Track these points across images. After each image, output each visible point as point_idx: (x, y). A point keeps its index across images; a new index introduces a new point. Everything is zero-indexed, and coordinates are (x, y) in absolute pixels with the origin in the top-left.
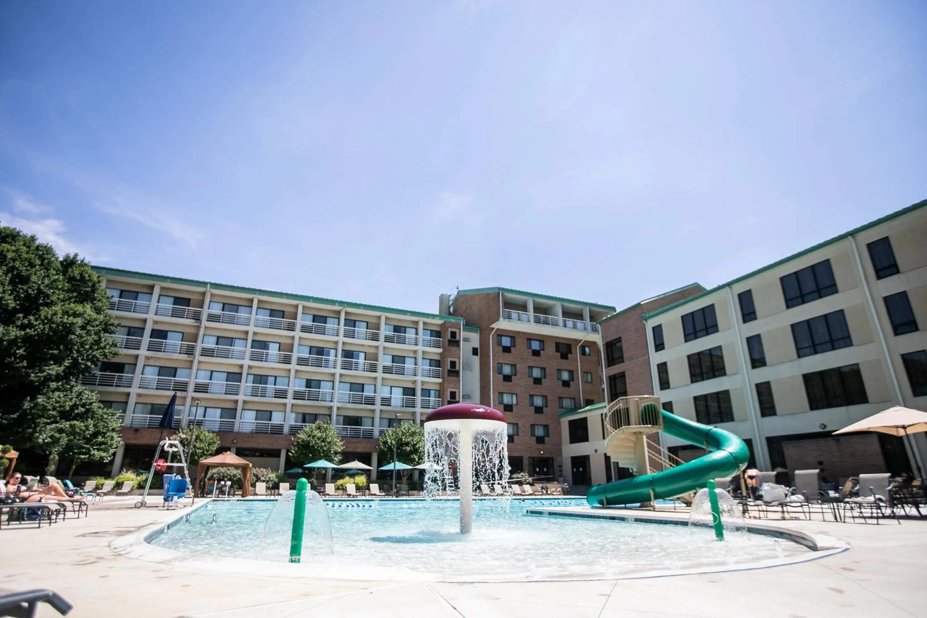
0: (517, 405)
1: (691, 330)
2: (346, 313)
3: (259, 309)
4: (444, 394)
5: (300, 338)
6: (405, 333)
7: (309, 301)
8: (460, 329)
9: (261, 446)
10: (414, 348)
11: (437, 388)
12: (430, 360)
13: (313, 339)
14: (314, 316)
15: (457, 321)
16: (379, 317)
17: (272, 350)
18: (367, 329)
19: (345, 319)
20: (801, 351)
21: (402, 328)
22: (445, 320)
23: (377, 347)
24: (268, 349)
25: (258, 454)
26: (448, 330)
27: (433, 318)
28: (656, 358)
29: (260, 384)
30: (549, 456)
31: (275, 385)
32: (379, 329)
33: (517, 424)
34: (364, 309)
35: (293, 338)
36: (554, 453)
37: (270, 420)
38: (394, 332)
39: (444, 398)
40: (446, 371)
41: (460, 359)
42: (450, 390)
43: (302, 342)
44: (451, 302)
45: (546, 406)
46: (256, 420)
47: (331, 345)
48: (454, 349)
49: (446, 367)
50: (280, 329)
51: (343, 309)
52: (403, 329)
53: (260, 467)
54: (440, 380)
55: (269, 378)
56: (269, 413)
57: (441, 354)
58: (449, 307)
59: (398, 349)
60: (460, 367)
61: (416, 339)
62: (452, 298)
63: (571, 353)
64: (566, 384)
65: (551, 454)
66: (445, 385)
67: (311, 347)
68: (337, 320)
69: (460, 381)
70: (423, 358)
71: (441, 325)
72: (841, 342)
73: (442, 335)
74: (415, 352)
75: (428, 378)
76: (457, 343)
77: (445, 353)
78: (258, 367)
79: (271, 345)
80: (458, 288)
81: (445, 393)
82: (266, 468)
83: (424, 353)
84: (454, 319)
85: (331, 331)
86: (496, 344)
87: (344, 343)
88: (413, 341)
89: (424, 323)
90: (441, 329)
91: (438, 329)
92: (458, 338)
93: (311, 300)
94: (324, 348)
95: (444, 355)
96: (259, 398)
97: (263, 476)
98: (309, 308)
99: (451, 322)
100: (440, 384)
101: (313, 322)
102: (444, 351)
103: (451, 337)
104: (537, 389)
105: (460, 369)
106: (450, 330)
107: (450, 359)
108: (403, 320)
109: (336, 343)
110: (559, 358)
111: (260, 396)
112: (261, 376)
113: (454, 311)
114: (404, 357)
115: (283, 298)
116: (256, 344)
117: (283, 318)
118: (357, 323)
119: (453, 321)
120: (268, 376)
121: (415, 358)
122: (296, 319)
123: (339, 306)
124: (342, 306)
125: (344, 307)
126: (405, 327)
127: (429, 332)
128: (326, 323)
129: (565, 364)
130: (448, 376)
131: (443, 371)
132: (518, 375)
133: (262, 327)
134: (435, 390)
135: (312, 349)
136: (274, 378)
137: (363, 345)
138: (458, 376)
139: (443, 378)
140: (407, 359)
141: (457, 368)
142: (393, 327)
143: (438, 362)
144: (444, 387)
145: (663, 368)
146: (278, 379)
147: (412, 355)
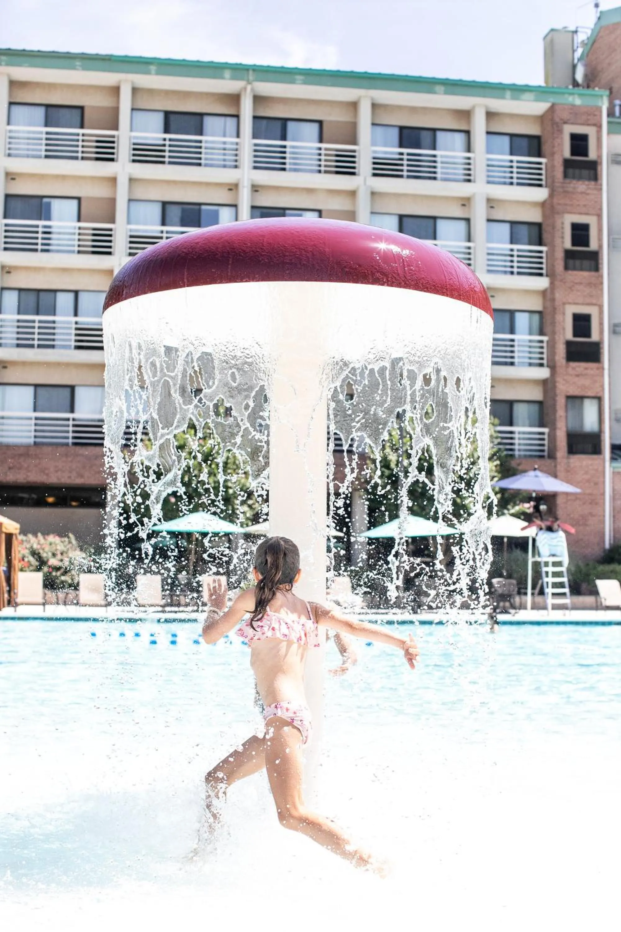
2: (258, 99)
3: (14, 108)
4: (553, 323)
5: (131, 180)
6: (434, 148)
7: (148, 73)
8: (599, 126)
9: (53, 479)
10: (464, 189)
11: (536, 304)
12: (513, 224)
13: (168, 182)
14: (168, 115)
15: (590, 102)
16: (354, 106)
17: (60, 220)
18: (321, 140)
19: (255, 118)
21: (424, 134)
22: (553, 99)
23: (353, 194)
24: (48, 218)
25: (51, 500)
26: (561, 131)
27: (514, 98)
29: (37, 313)
31: (76, 314)
32: (354, 141)
34: (305, 83)
35: (113, 180)
37: (72, 411)
38: (401, 145)
39: (554, 333)
40: (560, 255)
41: (600, 215)
42: (571, 310)
43: (140, 193)
44: (579, 52)
46: (35, 410)
47: (222, 197)
48: (581, 186)
49: (558, 241)
50: (76, 158)
51: (245, 89)
52: (426, 137)
53: (45, 534)
54: (543, 283)
55: (60, 296)
56: (67, 391)
57: (543, 204)
58: (574, 67)
59: (415, 197)
60: (602, 240)
61: (468, 164)
62: (582, 37)
66: (558, 295)
67: (165, 204)
68: (231, 122)
69: (602, 283)
70: (489, 220)
71: (542, 119)
73: (546, 148)
74: (466, 202)
75: (509, 277)
76: (592, 170)
77: (555, 201)
78: (27, 269)
79: (56, 206)
80: (597, 6)
81: (559, 317)
82: (62, 534)
83: (491, 203)
84: (580, 95)
85: (218, 157)
87: (255, 189)
88: (460, 172)
89: (490, 115)
90: (543, 129)
91: (533, 130)
92: (592, 155)
93: (153, 68)
94: (200, 204)
95: (552, 207)
96: (36, 350)
97: (54, 555)
98: (151, 92)
99: (574, 106)
100: (544, 293)
101: (167, 130)
102: (551, 195)
103: (573, 153)
105: (601, 246)
106: (569, 129)
107: (569, 219)
108: (425, 110)
109: (234, 188)
111: (39, 346)
112: (39, 291)
113: (586, 76)
114: (435, 218)
115: (74, 68)
116: (17, 205)
117: (82, 126)
118: (291, 126)
119: (578, 102)
120: (55, 291)
121: (468, 220)
122: (116, 128)
123: (233, 78)
124: (242, 79)
125: (249, 83)
126: (434, 131)
127: (507, 139)
128: (201, 133)
130: (566, 268)
131: (551, 255)
133: (28, 156)
134: (531, 312)
135: (169, 208)
136: (71, 296)
137: (310, 191)
138: (597, 268)
139: (551, 275)
140: (441, 225)
141: (593, 246)
142: (395, 133)
143: (535, 229)
144: (553, 300)
146: (82, 297)
147: (458, 212)
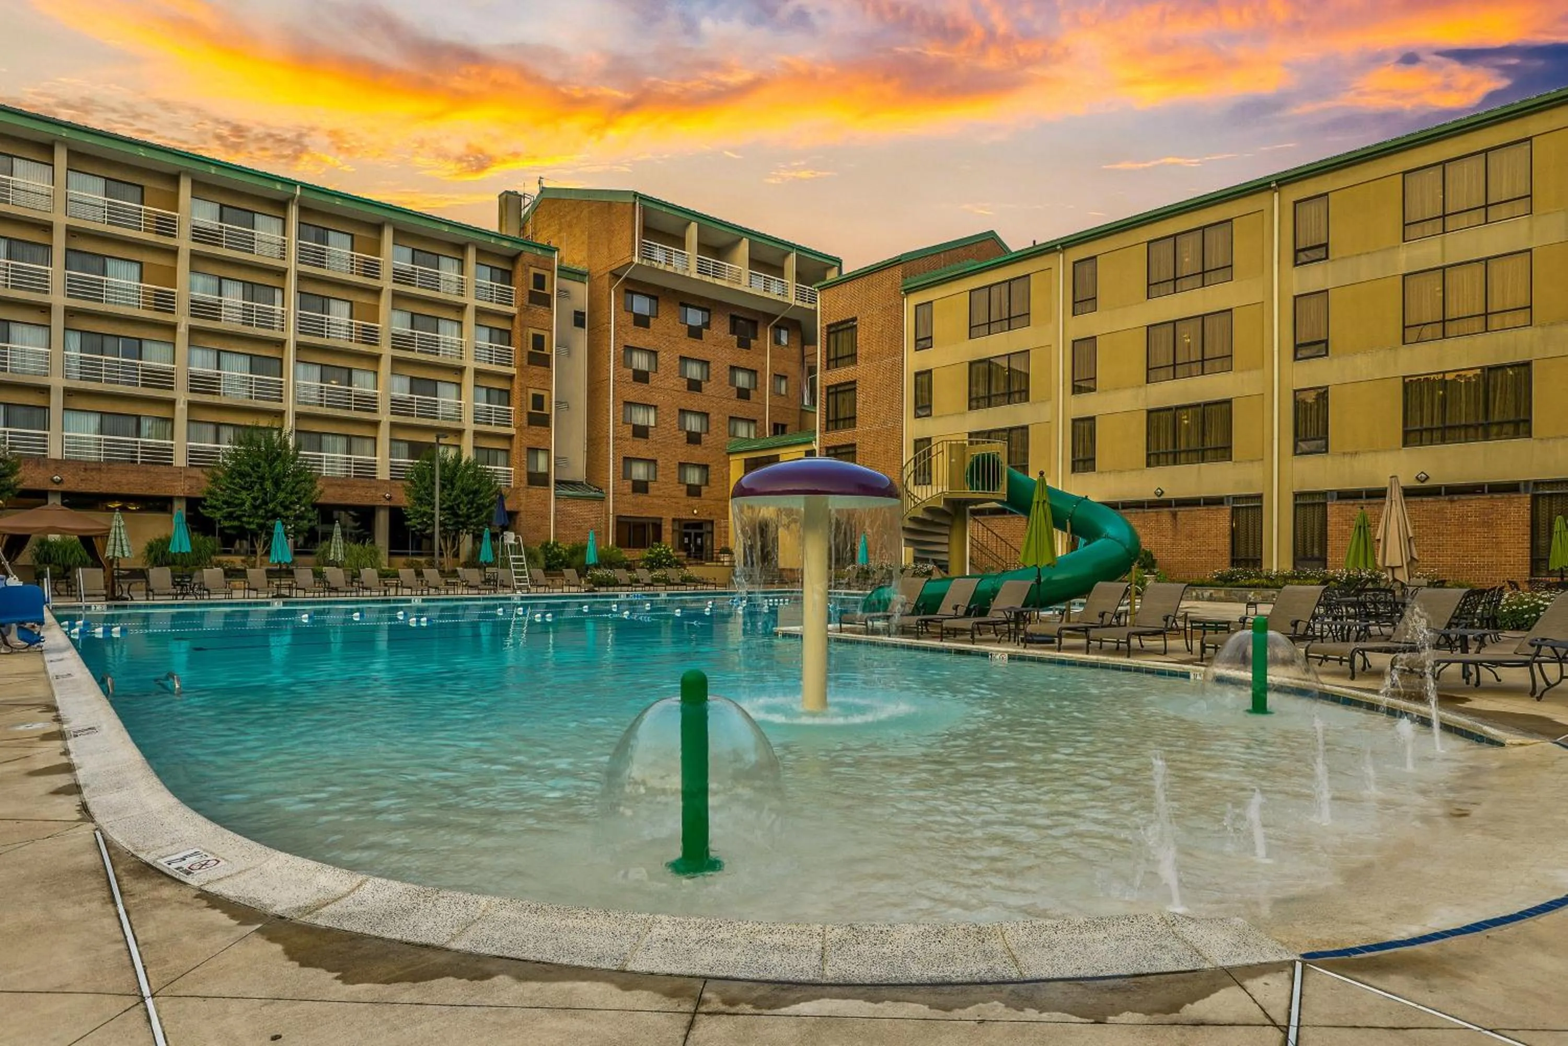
0: (655, 426)
1: (982, 318)
2: (302, 209)
3: (72, 175)
4: (519, 399)
5: (191, 255)
6: (437, 268)
7: (208, 170)
8: (552, 272)
10: (459, 301)
11: (506, 385)
12: (491, 328)
13: (224, 261)
14: (222, 207)
16: (378, 227)
19: (300, 223)
20: (1152, 373)
21: (430, 256)
22: (522, 248)
23: (377, 293)
26: (527, 271)
27: (496, 242)
28: (913, 361)
29: (103, 354)
30: (708, 518)
32: (378, 254)
33: (654, 461)
35: (174, 253)
36: (716, 514)
37: (138, 435)
38: (413, 262)
39: (519, 406)
40: (525, 354)
41: (551, 331)
42: (531, 392)
43: (199, 266)
44: (525, 211)
45: (708, 432)
46: (101, 433)
47: (270, 280)
48: (541, 310)
49: (524, 345)
50: (139, 229)
51: (293, 199)
52: (432, 259)
54: (511, 371)
56: (133, 420)
57: (512, 318)
58: (520, 221)
59: (424, 302)
60: (552, 348)
61: (462, 283)
62: (528, 200)
63: (756, 338)
64: (743, 394)
65: (710, 514)
66: (523, 381)
68: (279, 223)
69: (551, 376)
70: (476, 325)
71: (513, 259)
72: (1218, 363)
73: (516, 279)
74: (460, 310)
75: (488, 365)
76: (546, 301)
77: (523, 318)
80: (540, 183)
81: (524, 396)
83: (478, 313)
84: (541, 248)
85: (268, 248)
86: (622, 307)
87: (300, 278)
88: (455, 287)
89: (479, 252)
90: (513, 266)
91: (506, 266)
92: (547, 290)
94: (251, 283)
95: (520, 321)
96: (104, 385)
98: (208, 186)
99: (535, 254)
101: (221, 220)
102: (520, 312)
103: (535, 286)
104: (695, 401)
105: (551, 352)
106: (532, 270)
107: (532, 330)
108: (432, 240)
109: (281, 274)
110: (736, 346)
111: (107, 381)
112: (103, 335)
113: (532, 230)
114: (437, 318)
118: (328, 234)
119: (539, 252)
120: (119, 337)
121: (460, 323)
122: (176, 210)
124: (290, 191)
125: (296, 195)
126: (438, 255)
128: (253, 227)
129: (744, 358)
130: (530, 363)
131: (518, 353)
132: (661, 372)
134: (501, 390)
135: (225, 282)
137: (345, 286)
138: (548, 365)
139: (518, 367)
140: (442, 323)
141: (547, 350)
142: (409, 252)
143: (505, 335)
144: (520, 384)
145: (924, 379)
146: (145, 344)
147: (454, 316)
